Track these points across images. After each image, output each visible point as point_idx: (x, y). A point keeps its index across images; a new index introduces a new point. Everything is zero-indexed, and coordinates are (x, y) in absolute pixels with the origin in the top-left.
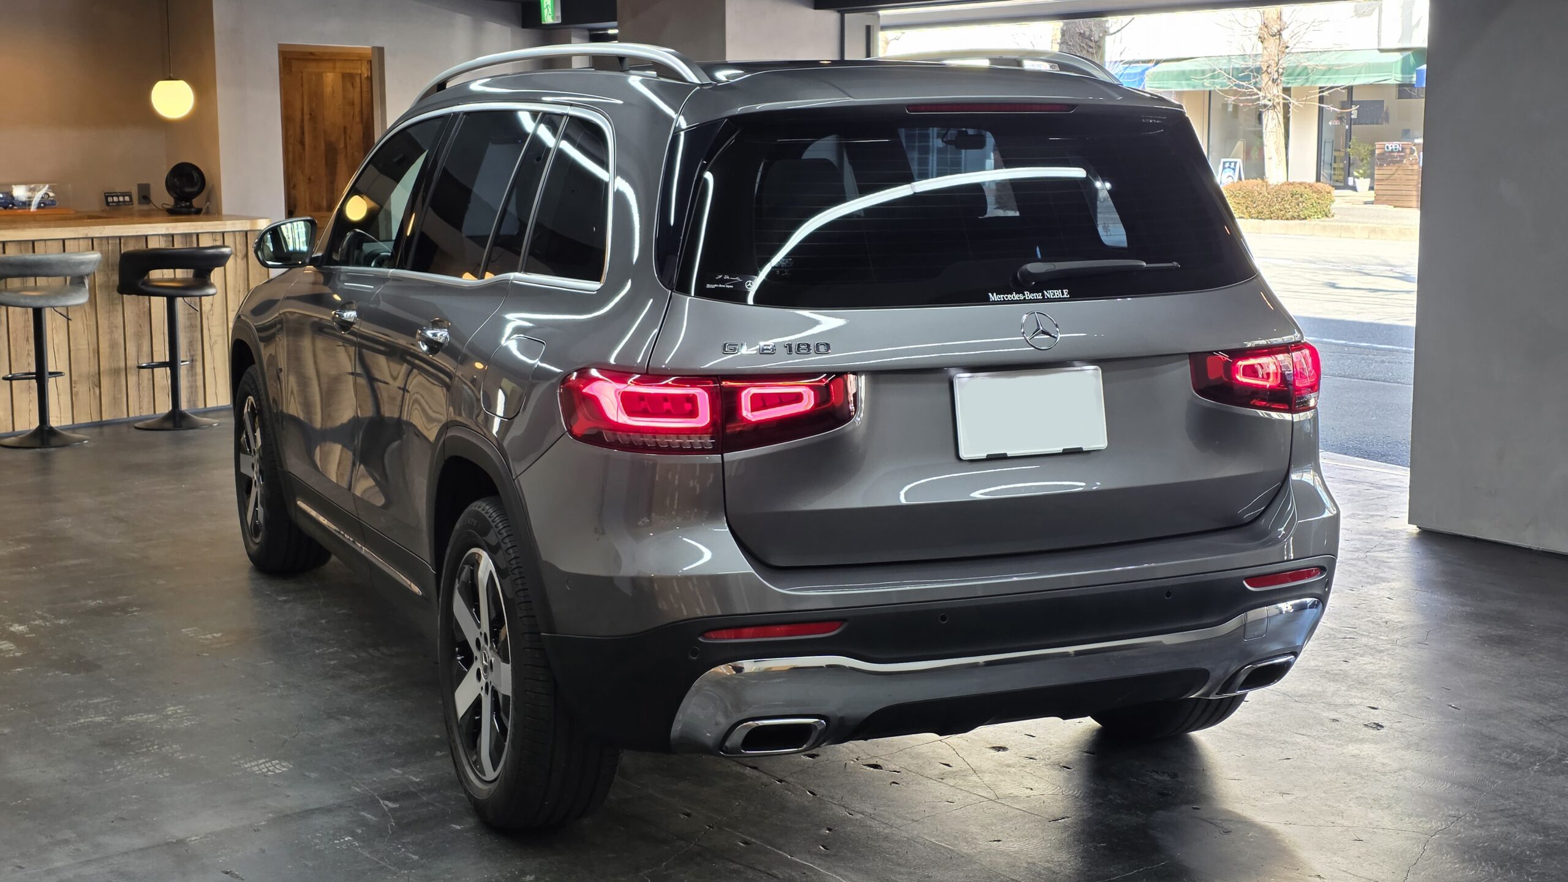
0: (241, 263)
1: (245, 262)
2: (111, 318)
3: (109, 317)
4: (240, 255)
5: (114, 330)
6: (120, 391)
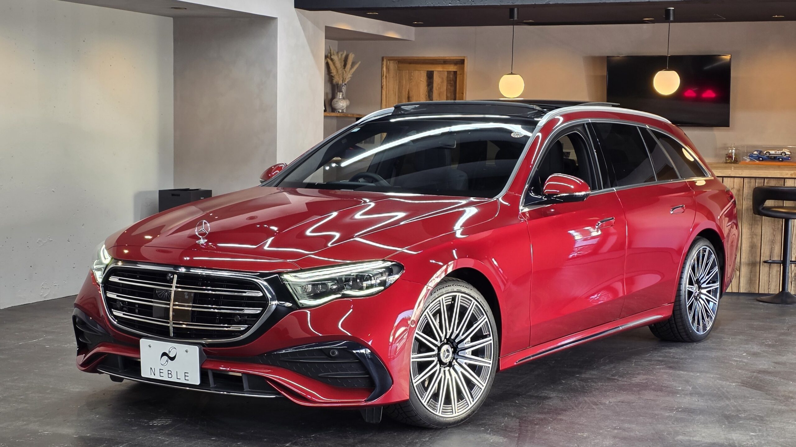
2: (753, 229)
3: (752, 228)
5: (755, 236)
6: (755, 276)
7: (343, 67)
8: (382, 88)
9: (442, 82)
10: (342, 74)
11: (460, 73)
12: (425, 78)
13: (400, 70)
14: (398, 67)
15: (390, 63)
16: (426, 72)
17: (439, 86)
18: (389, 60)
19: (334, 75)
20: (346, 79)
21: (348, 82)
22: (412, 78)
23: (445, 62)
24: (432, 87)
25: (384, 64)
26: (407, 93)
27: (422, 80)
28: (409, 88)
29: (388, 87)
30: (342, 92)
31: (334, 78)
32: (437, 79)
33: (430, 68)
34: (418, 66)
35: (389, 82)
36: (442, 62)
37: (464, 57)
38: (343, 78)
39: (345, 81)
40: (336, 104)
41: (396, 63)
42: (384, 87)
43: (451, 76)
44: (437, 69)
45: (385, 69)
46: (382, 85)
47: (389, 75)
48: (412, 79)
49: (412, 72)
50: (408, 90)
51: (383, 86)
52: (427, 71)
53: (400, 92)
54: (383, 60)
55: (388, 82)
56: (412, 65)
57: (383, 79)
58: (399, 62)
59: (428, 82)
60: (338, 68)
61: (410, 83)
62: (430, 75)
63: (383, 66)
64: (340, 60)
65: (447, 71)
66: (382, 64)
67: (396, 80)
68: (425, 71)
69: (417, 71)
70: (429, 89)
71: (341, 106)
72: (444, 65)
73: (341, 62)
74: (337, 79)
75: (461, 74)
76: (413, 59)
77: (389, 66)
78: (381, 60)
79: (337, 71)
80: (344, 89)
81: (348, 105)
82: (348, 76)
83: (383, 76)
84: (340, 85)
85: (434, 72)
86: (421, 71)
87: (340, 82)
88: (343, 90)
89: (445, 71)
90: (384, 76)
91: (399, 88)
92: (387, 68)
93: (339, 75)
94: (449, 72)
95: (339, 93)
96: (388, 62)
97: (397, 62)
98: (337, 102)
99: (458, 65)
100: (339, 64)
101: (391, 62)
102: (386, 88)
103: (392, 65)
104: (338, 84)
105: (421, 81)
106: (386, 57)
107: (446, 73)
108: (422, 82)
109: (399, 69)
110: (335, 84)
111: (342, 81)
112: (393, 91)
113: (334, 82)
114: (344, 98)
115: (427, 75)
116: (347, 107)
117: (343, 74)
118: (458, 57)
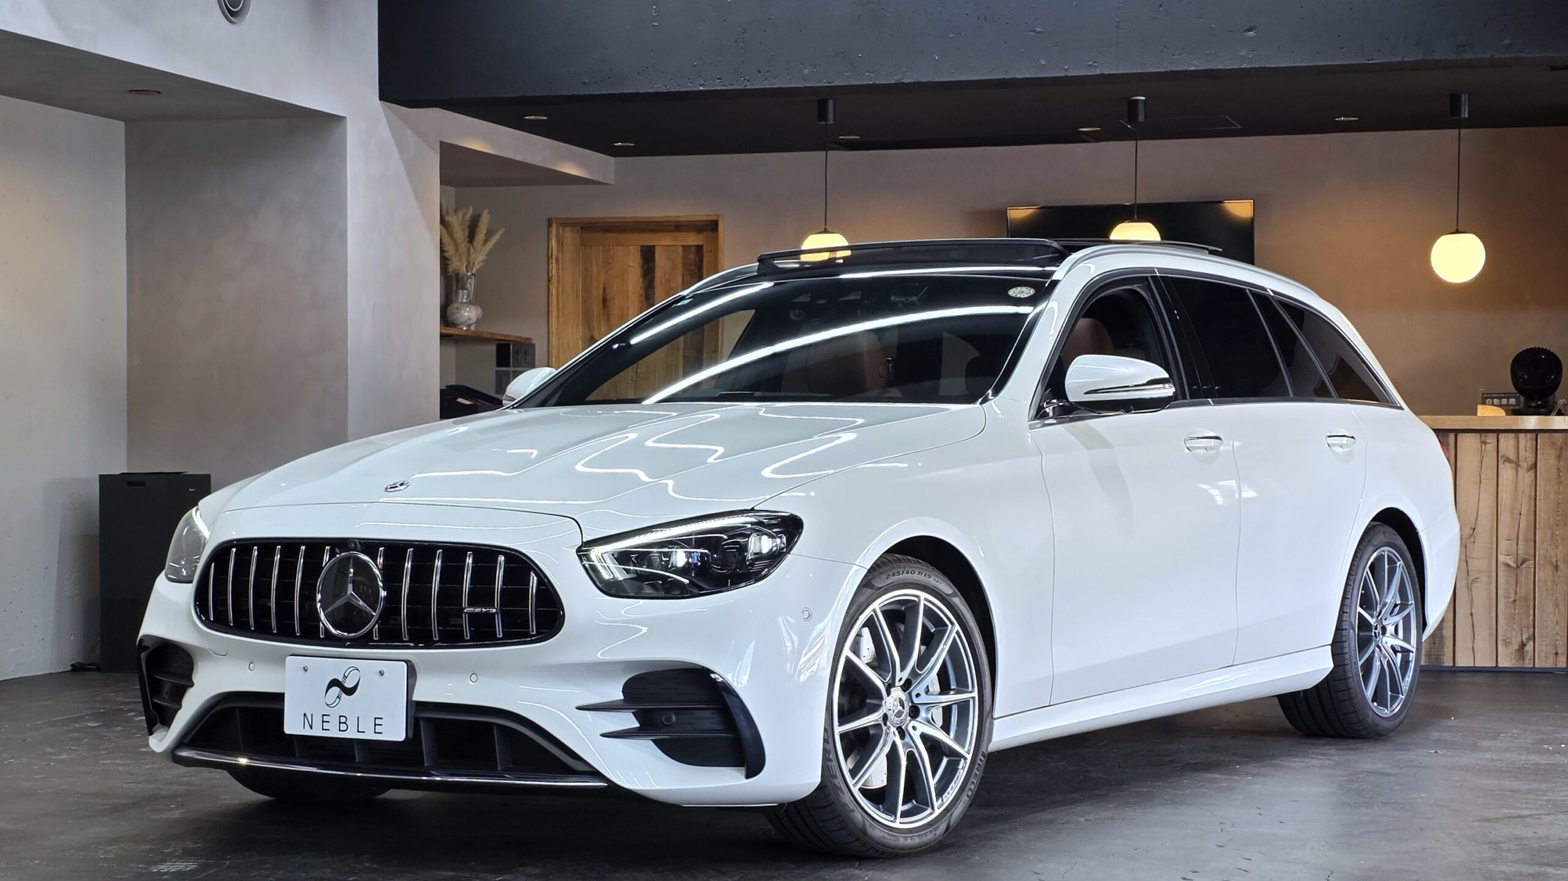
0: (1526, 477)
1: (1533, 475)
4: (1525, 465)
7: (468, 240)
8: (549, 281)
9: (674, 268)
10: (466, 254)
11: (709, 250)
12: (638, 261)
13: (585, 246)
14: (582, 239)
15: (563, 230)
16: (639, 248)
17: (667, 277)
18: (564, 224)
19: (451, 256)
20: (474, 263)
21: (478, 271)
22: (611, 261)
23: (677, 227)
24: (653, 278)
25: (551, 232)
26: (602, 291)
27: (631, 264)
28: (605, 280)
29: (561, 279)
30: (466, 289)
31: (449, 263)
32: (661, 262)
33: (648, 240)
34: (622, 237)
35: (563, 270)
36: (673, 228)
37: (718, 215)
38: (469, 262)
39: (472, 269)
40: (456, 313)
41: (578, 232)
42: (554, 280)
43: (692, 256)
44: (662, 242)
45: (554, 243)
46: (550, 275)
47: (562, 255)
48: (610, 263)
49: (609, 250)
50: (602, 286)
51: (552, 277)
52: (642, 247)
53: (586, 289)
54: (550, 225)
55: (561, 267)
56: (609, 235)
57: (552, 263)
58: (582, 228)
59: (644, 270)
60: (458, 241)
61: (606, 272)
62: (648, 255)
63: (550, 236)
64: (461, 224)
65: (683, 246)
66: (549, 233)
67: (578, 265)
68: (638, 245)
69: (621, 248)
70: (647, 282)
71: (466, 318)
72: (678, 234)
73: (463, 230)
74: (457, 264)
75: (711, 251)
76: (612, 222)
77: (563, 239)
78: (546, 223)
79: (457, 249)
80: (471, 284)
81: (480, 316)
82: (479, 258)
83: (552, 257)
84: (462, 276)
85: (656, 247)
86: (629, 246)
87: (463, 270)
88: (468, 285)
89: (678, 245)
90: (554, 257)
91: (584, 282)
92: (558, 241)
93: (460, 255)
94: (686, 248)
95: (461, 291)
96: (561, 229)
97: (579, 228)
98: (457, 309)
99: (705, 233)
100: (460, 234)
101: (568, 229)
102: (558, 282)
103: (569, 235)
104: (457, 275)
105: (630, 266)
106: (556, 218)
107: (680, 250)
108: (630, 268)
109: (584, 244)
110: (452, 274)
111: (466, 267)
112: (573, 287)
113: (451, 269)
114: (470, 303)
115: (642, 256)
116: (478, 322)
117: (469, 254)
118: (705, 215)
